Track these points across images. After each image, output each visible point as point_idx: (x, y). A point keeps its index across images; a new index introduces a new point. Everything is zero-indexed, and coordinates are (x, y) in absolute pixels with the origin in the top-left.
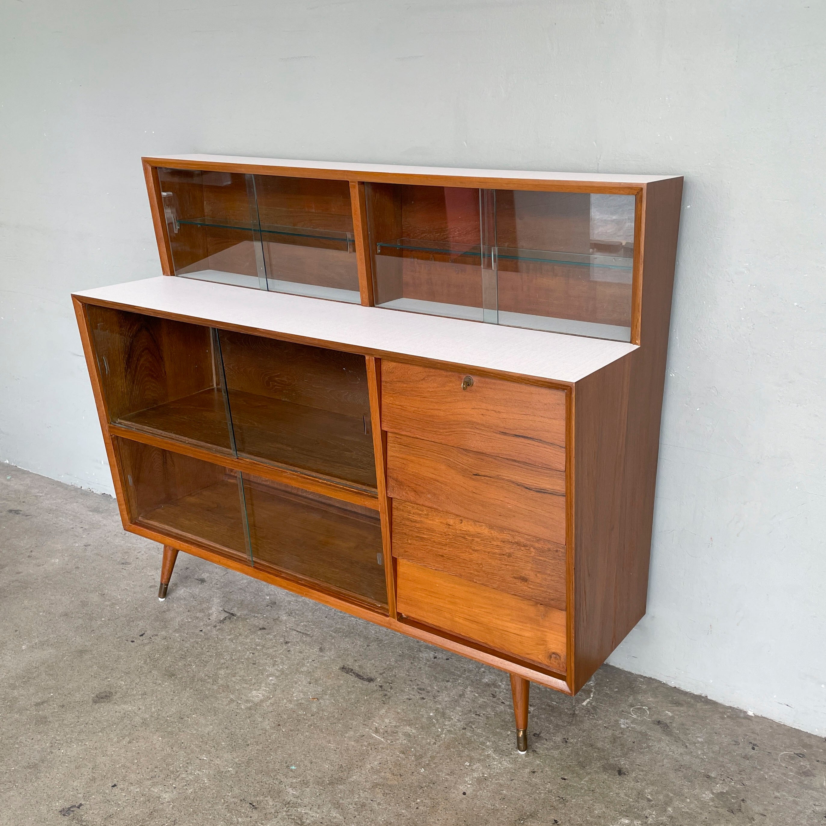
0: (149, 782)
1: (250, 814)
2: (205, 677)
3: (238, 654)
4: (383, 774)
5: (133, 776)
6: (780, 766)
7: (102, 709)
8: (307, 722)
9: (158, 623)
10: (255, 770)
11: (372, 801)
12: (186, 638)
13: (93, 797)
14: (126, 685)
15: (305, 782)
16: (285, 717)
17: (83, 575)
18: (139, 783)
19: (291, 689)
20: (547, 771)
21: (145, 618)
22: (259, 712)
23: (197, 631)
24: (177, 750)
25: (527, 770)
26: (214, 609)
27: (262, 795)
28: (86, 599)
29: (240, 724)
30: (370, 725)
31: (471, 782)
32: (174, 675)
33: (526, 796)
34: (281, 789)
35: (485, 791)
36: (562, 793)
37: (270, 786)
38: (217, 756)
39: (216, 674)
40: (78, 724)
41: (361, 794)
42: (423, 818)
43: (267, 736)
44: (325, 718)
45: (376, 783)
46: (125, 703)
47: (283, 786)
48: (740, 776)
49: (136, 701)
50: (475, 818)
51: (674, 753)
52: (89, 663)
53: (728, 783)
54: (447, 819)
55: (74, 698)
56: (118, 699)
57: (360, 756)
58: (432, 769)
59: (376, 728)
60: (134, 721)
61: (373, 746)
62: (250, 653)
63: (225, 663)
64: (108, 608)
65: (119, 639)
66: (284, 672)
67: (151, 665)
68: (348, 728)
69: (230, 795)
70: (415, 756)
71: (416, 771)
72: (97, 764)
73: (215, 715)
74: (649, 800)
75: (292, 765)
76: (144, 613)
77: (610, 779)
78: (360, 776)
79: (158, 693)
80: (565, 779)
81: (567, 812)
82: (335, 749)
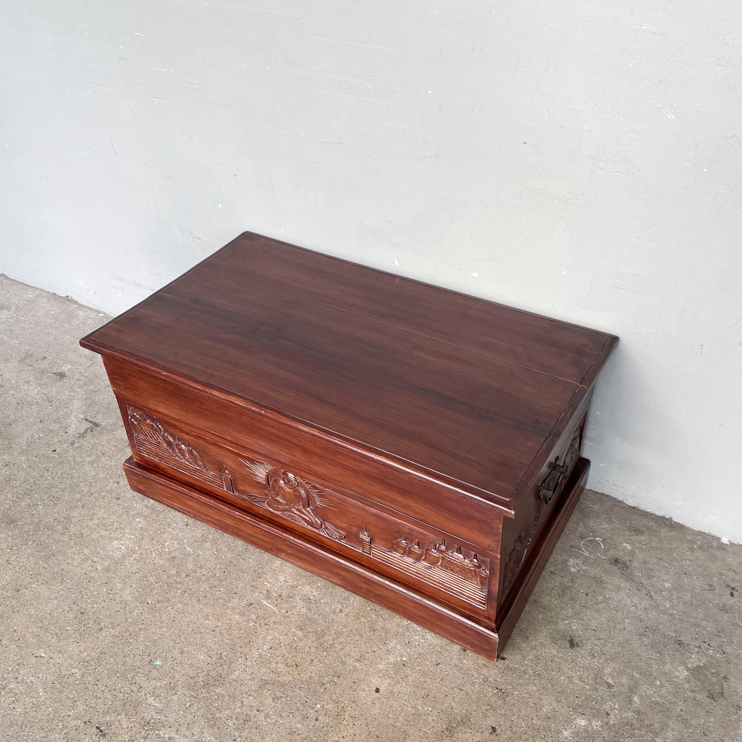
10: (107, 670)
15: (172, 685)
16: (152, 580)
19: (163, 535)
26: (73, 418)
27: (114, 712)
32: (13, 522)
34: (140, 700)
37: (126, 695)
38: (59, 649)
39: (68, 518)
43: (127, 612)
47: (143, 694)
57: (246, 638)
61: (263, 621)
69: (71, 714)
70: (316, 632)
71: (317, 658)
73: (61, 583)
74: (609, 686)
77: (560, 655)
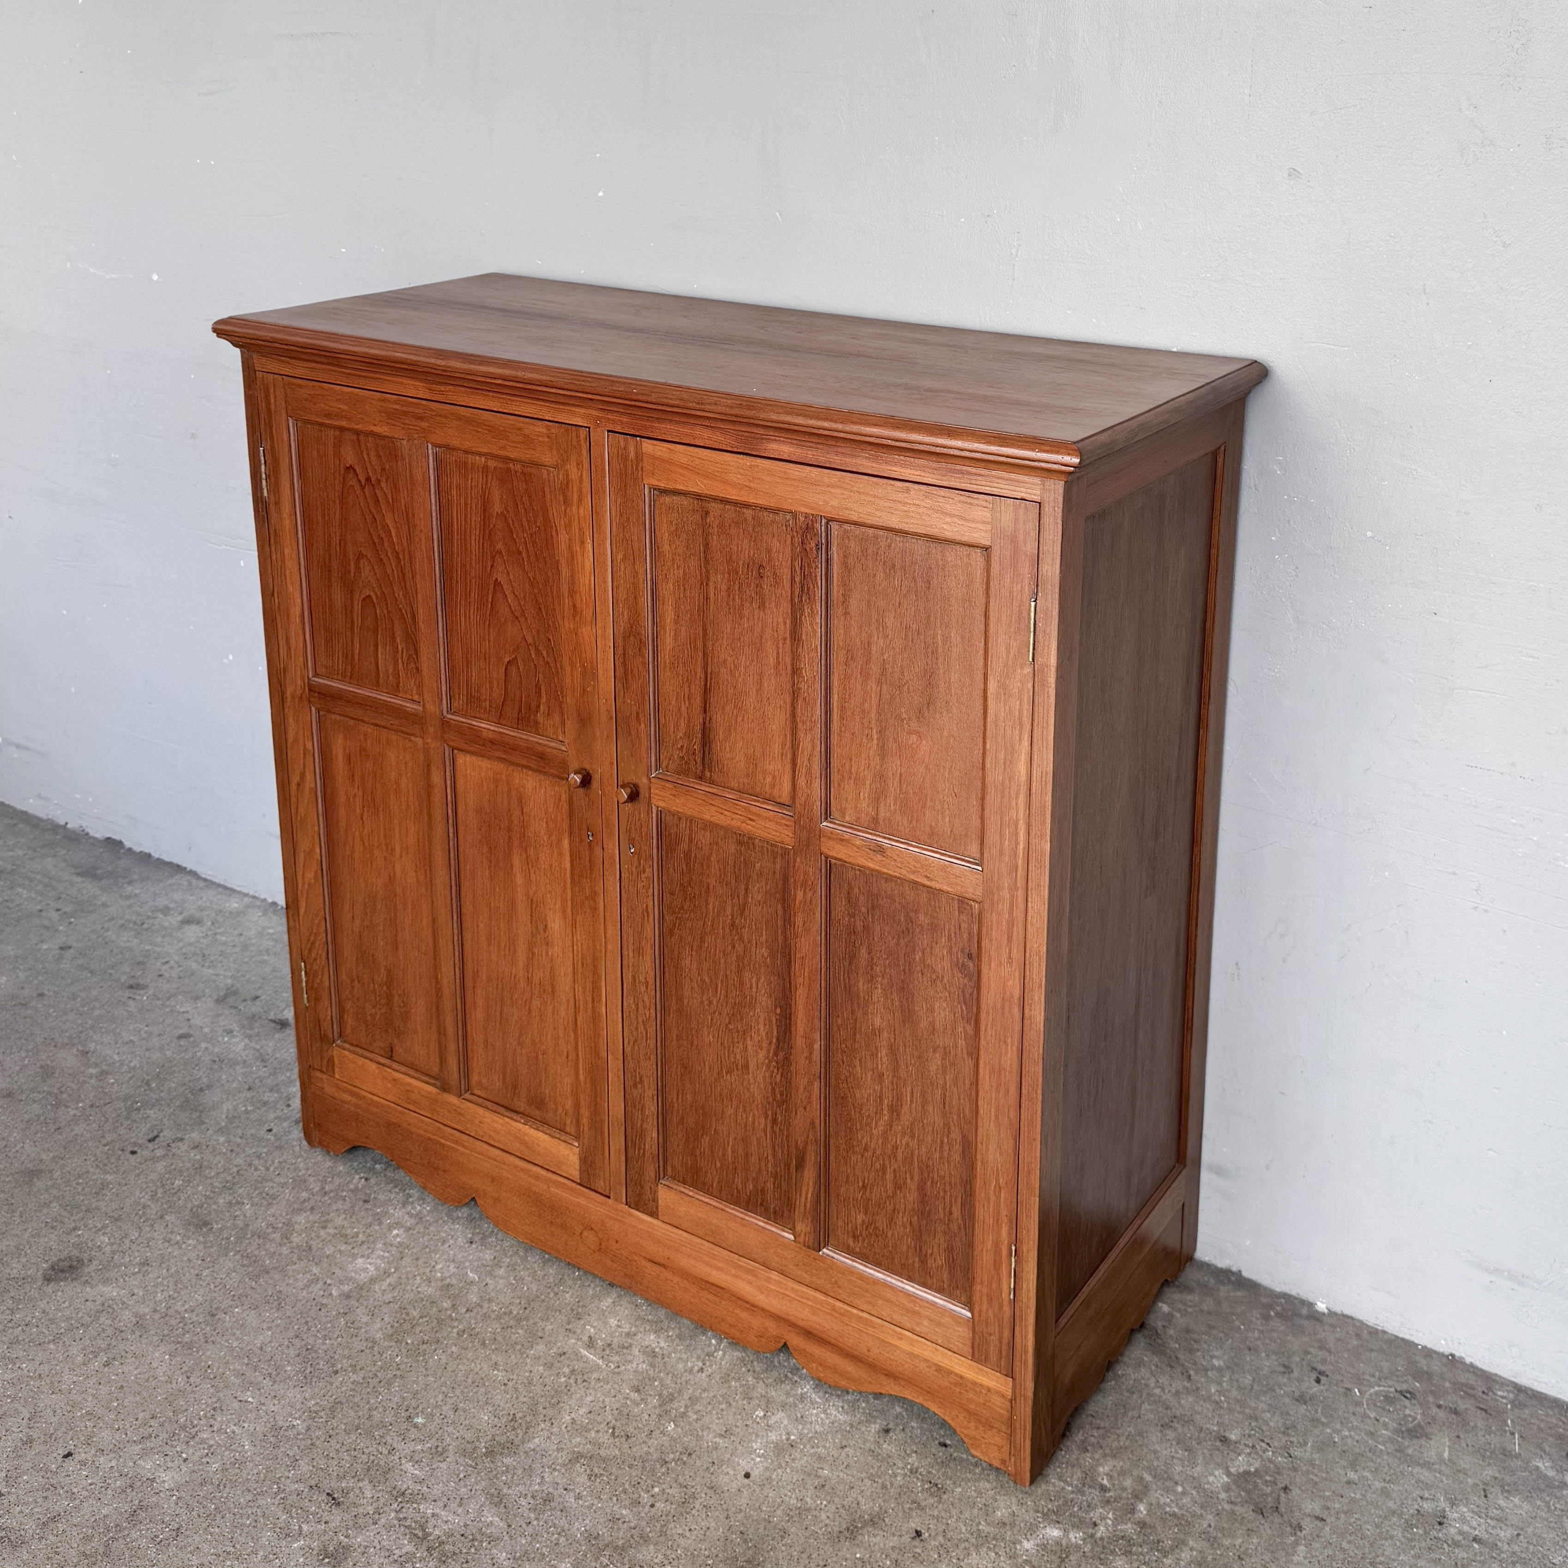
0: (137, 1448)
1: (326, 1516)
2: (267, 1228)
3: (337, 1181)
4: (593, 1434)
5: (105, 1434)
6: (1365, 1416)
7: (60, 1293)
8: (456, 1324)
9: (187, 1114)
11: (566, 1489)
12: (238, 1146)
13: (25, 1477)
14: (112, 1244)
17: (51, 1010)
18: (117, 1449)
20: (913, 1427)
21: (163, 1102)
22: (365, 1304)
23: (262, 1133)
24: (198, 1381)
25: (875, 1427)
28: (52, 1062)
29: (326, 1328)
30: (579, 1331)
31: (762, 1451)
33: (866, 1480)
35: (788, 1470)
36: (937, 1475)
40: (10, 1325)
41: (546, 1475)
42: (662, 1526)
44: (493, 1316)
45: (579, 1452)
46: (106, 1281)
48: (1284, 1439)
49: (127, 1278)
50: (762, 1527)
51: (1163, 1390)
52: (45, 1197)
53: (1260, 1453)
54: (708, 1528)
55: (8, 1271)
56: (93, 1274)
58: (690, 1424)
59: (590, 1337)
60: (120, 1321)
62: (361, 1178)
63: (309, 1199)
64: (93, 1081)
65: (107, 1148)
66: (424, 1219)
67: (164, 1201)
68: (534, 1337)
72: (39, 1409)
75: (417, 1415)
76: (162, 1092)
78: (549, 1438)
79: (172, 1261)
80: (945, 1445)
81: (943, 1514)
82: (506, 1382)
